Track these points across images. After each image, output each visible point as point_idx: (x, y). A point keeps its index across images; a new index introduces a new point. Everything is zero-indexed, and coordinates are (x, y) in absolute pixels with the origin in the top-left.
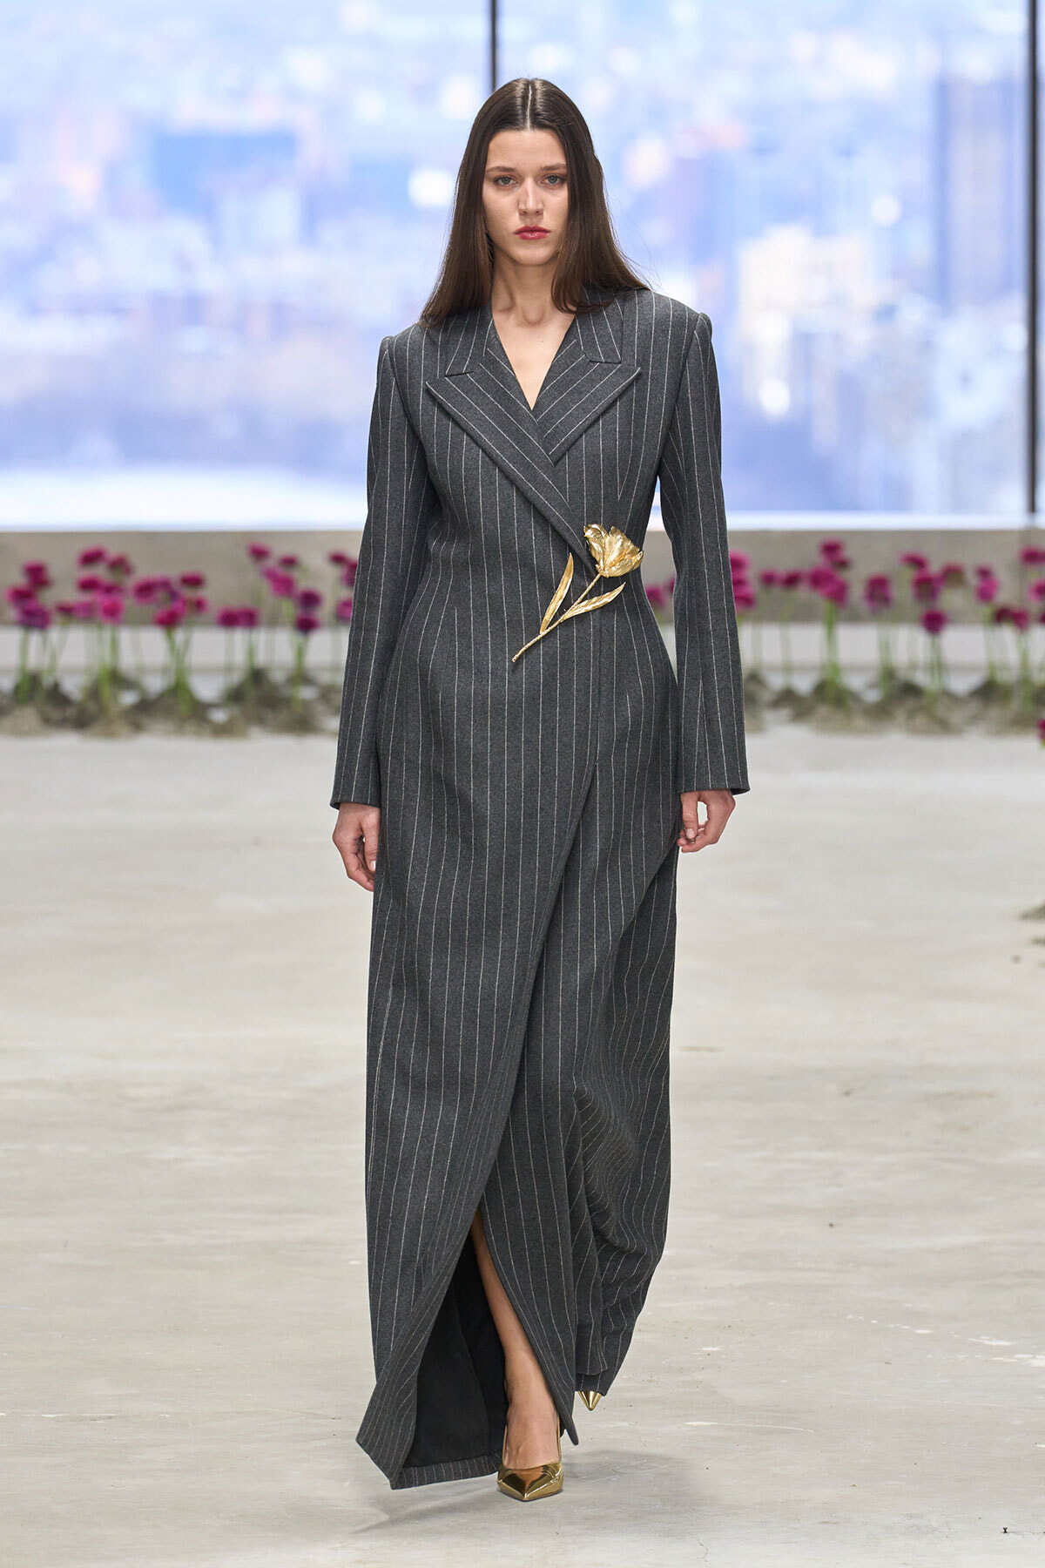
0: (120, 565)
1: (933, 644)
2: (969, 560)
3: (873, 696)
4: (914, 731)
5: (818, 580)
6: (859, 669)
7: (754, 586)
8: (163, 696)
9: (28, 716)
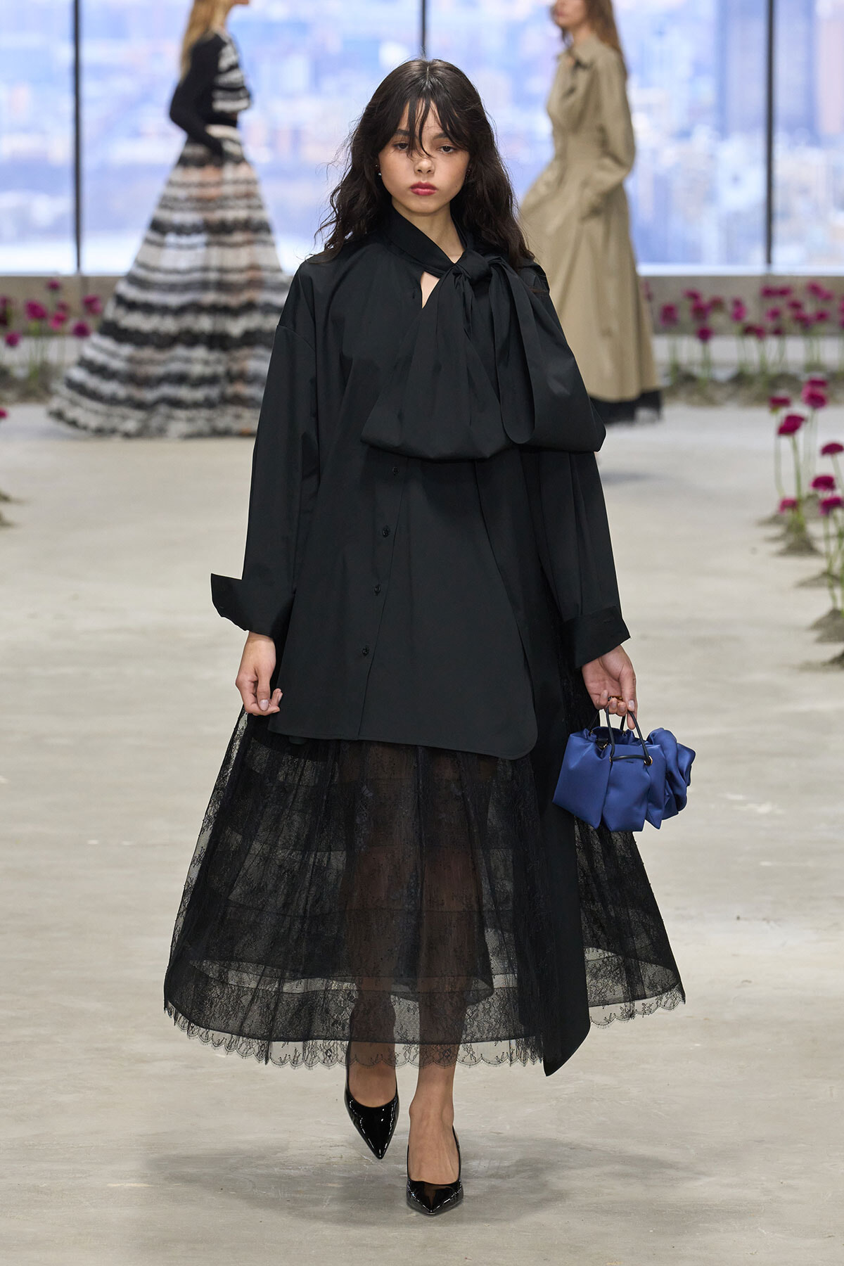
1: (704, 350)
2: (727, 295)
4: (691, 404)
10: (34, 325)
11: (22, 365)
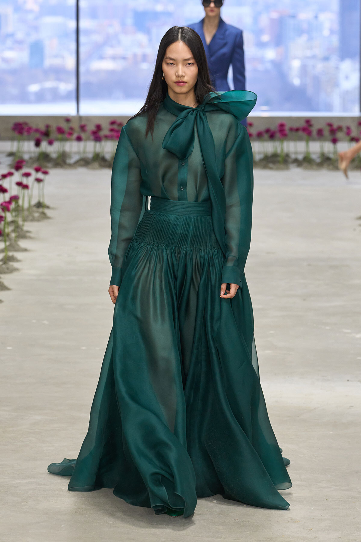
0: (120, 125)
1: (334, 148)
2: (344, 125)
3: (318, 160)
4: (329, 169)
5: (304, 130)
6: (315, 153)
9: (96, 164)
10: (60, 136)
11: (55, 152)
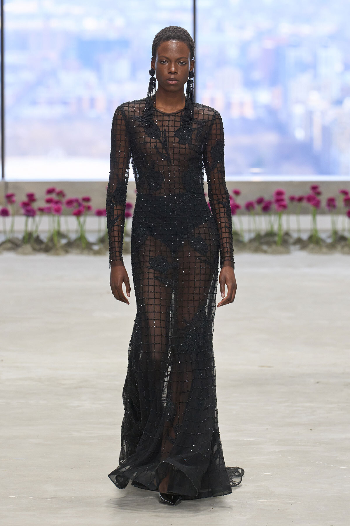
7: (287, 201)
8: (76, 240)
